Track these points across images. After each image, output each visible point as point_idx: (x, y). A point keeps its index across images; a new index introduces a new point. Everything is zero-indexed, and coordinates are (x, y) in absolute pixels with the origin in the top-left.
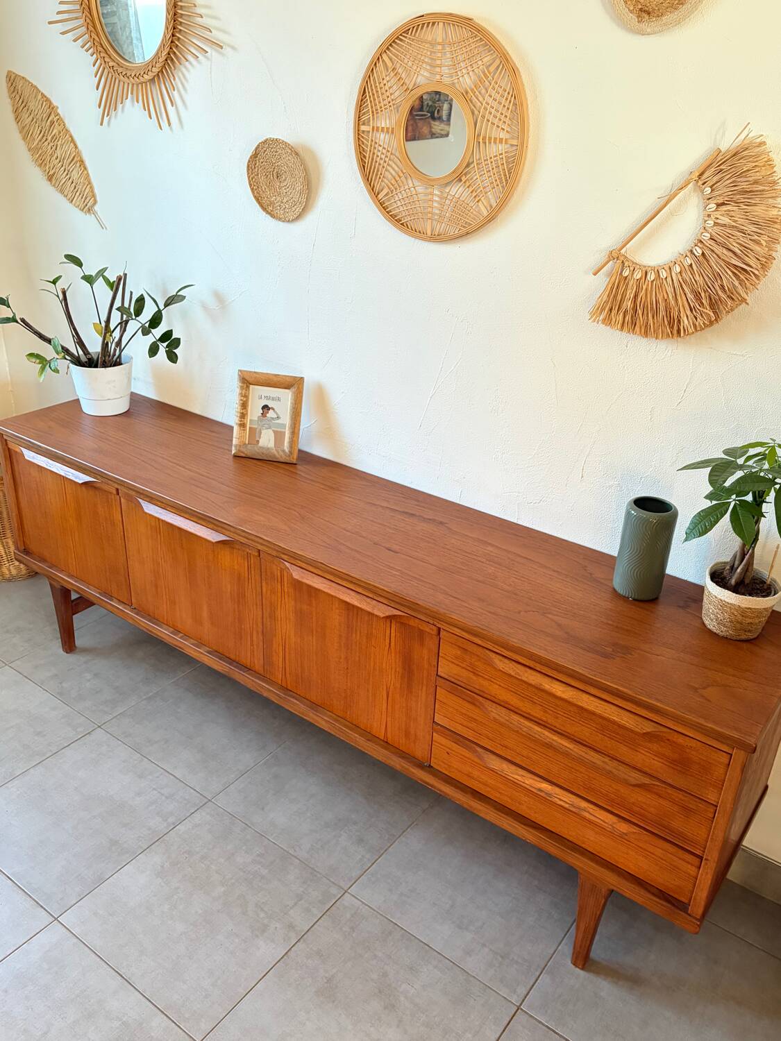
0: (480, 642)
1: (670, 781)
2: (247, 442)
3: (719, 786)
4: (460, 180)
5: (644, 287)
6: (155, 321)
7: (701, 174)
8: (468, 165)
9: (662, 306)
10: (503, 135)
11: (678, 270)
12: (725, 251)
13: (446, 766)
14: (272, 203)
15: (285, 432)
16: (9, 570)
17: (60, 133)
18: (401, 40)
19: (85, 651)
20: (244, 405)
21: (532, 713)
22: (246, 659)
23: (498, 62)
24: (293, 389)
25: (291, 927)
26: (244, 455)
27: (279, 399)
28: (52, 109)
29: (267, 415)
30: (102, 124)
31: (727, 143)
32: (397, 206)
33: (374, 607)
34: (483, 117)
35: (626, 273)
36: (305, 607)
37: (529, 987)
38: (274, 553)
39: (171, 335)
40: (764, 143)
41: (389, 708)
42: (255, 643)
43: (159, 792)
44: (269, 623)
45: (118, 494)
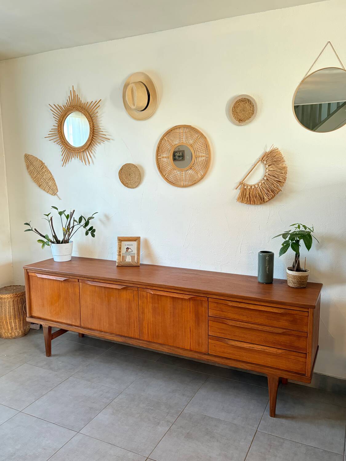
0: (223, 298)
1: (292, 329)
2: (121, 261)
3: (307, 325)
4: (191, 169)
5: (251, 191)
6: (87, 224)
7: (263, 158)
8: (193, 164)
9: (258, 195)
10: (204, 155)
11: (261, 184)
12: (273, 177)
13: (214, 352)
14: (127, 183)
15: (135, 256)
16: (15, 334)
17: (45, 171)
18: (170, 133)
19: (55, 355)
20: (120, 248)
21: (243, 319)
22: (131, 335)
23: (200, 136)
24: (137, 241)
25: (168, 421)
26: (120, 265)
27: (132, 245)
28: (43, 164)
29: (128, 251)
30: (63, 166)
31: (268, 150)
32: (171, 178)
33: (184, 296)
34: (197, 151)
35: (245, 187)
36: (156, 305)
37: (258, 425)
38: (144, 287)
39: (93, 228)
40: (278, 149)
41: (191, 335)
42: (135, 326)
43: (102, 392)
44: (141, 316)
45: (79, 281)
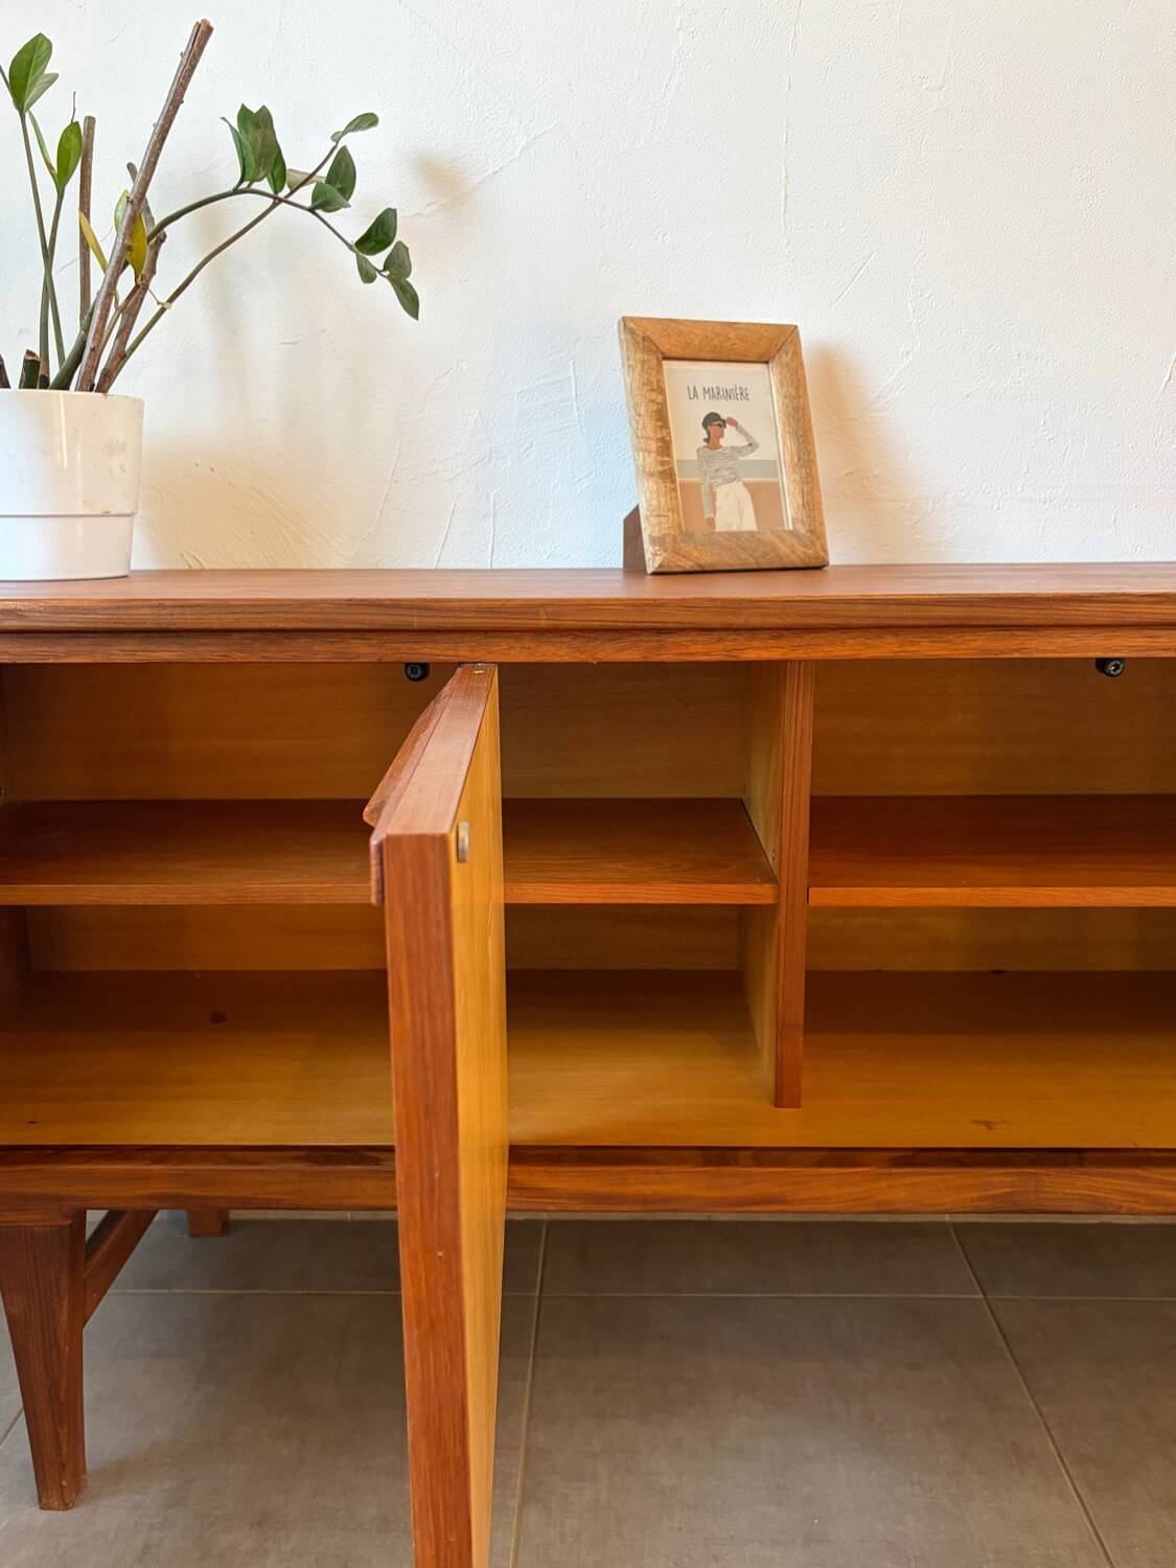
2: (685, 527)
6: (336, 183)
15: (779, 484)
19: (119, 1472)
20: (658, 417)
24: (778, 359)
26: (685, 564)
27: (743, 394)
29: (722, 442)
